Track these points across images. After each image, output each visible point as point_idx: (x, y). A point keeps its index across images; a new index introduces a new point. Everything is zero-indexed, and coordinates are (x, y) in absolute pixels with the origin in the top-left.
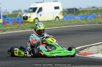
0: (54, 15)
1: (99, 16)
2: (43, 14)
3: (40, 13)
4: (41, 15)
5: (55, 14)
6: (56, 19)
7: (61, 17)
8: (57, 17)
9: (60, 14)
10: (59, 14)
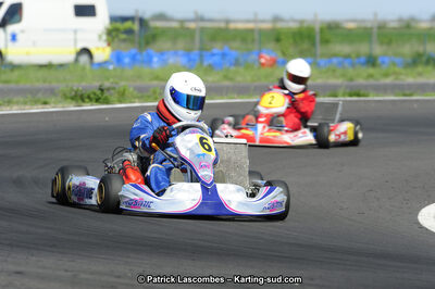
0: (75, 41)
1: (263, 61)
2: (23, 31)
3: (11, 28)
4: (14, 38)
5: (79, 36)
6: (76, 60)
7: (102, 52)
8: (86, 51)
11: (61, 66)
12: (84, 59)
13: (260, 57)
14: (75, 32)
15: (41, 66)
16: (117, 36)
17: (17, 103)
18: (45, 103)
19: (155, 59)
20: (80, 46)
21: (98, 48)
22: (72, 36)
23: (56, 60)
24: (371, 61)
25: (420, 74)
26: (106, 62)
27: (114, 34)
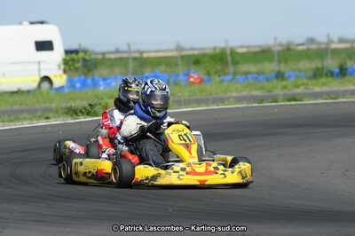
0: (39, 70)
1: (192, 80)
5: (42, 67)
6: (39, 86)
7: (60, 79)
8: (46, 79)
9: (62, 67)
10: (59, 67)
11: (29, 92)
12: (46, 85)
13: (190, 77)
14: (39, 63)
15: (13, 93)
16: (73, 64)
17: (25, 119)
18: (47, 118)
19: (101, 83)
20: (43, 74)
21: (56, 76)
22: (37, 67)
23: (24, 87)
24: (280, 76)
25: (324, 84)
26: (62, 88)
27: (70, 63)
